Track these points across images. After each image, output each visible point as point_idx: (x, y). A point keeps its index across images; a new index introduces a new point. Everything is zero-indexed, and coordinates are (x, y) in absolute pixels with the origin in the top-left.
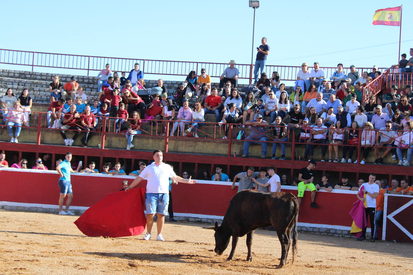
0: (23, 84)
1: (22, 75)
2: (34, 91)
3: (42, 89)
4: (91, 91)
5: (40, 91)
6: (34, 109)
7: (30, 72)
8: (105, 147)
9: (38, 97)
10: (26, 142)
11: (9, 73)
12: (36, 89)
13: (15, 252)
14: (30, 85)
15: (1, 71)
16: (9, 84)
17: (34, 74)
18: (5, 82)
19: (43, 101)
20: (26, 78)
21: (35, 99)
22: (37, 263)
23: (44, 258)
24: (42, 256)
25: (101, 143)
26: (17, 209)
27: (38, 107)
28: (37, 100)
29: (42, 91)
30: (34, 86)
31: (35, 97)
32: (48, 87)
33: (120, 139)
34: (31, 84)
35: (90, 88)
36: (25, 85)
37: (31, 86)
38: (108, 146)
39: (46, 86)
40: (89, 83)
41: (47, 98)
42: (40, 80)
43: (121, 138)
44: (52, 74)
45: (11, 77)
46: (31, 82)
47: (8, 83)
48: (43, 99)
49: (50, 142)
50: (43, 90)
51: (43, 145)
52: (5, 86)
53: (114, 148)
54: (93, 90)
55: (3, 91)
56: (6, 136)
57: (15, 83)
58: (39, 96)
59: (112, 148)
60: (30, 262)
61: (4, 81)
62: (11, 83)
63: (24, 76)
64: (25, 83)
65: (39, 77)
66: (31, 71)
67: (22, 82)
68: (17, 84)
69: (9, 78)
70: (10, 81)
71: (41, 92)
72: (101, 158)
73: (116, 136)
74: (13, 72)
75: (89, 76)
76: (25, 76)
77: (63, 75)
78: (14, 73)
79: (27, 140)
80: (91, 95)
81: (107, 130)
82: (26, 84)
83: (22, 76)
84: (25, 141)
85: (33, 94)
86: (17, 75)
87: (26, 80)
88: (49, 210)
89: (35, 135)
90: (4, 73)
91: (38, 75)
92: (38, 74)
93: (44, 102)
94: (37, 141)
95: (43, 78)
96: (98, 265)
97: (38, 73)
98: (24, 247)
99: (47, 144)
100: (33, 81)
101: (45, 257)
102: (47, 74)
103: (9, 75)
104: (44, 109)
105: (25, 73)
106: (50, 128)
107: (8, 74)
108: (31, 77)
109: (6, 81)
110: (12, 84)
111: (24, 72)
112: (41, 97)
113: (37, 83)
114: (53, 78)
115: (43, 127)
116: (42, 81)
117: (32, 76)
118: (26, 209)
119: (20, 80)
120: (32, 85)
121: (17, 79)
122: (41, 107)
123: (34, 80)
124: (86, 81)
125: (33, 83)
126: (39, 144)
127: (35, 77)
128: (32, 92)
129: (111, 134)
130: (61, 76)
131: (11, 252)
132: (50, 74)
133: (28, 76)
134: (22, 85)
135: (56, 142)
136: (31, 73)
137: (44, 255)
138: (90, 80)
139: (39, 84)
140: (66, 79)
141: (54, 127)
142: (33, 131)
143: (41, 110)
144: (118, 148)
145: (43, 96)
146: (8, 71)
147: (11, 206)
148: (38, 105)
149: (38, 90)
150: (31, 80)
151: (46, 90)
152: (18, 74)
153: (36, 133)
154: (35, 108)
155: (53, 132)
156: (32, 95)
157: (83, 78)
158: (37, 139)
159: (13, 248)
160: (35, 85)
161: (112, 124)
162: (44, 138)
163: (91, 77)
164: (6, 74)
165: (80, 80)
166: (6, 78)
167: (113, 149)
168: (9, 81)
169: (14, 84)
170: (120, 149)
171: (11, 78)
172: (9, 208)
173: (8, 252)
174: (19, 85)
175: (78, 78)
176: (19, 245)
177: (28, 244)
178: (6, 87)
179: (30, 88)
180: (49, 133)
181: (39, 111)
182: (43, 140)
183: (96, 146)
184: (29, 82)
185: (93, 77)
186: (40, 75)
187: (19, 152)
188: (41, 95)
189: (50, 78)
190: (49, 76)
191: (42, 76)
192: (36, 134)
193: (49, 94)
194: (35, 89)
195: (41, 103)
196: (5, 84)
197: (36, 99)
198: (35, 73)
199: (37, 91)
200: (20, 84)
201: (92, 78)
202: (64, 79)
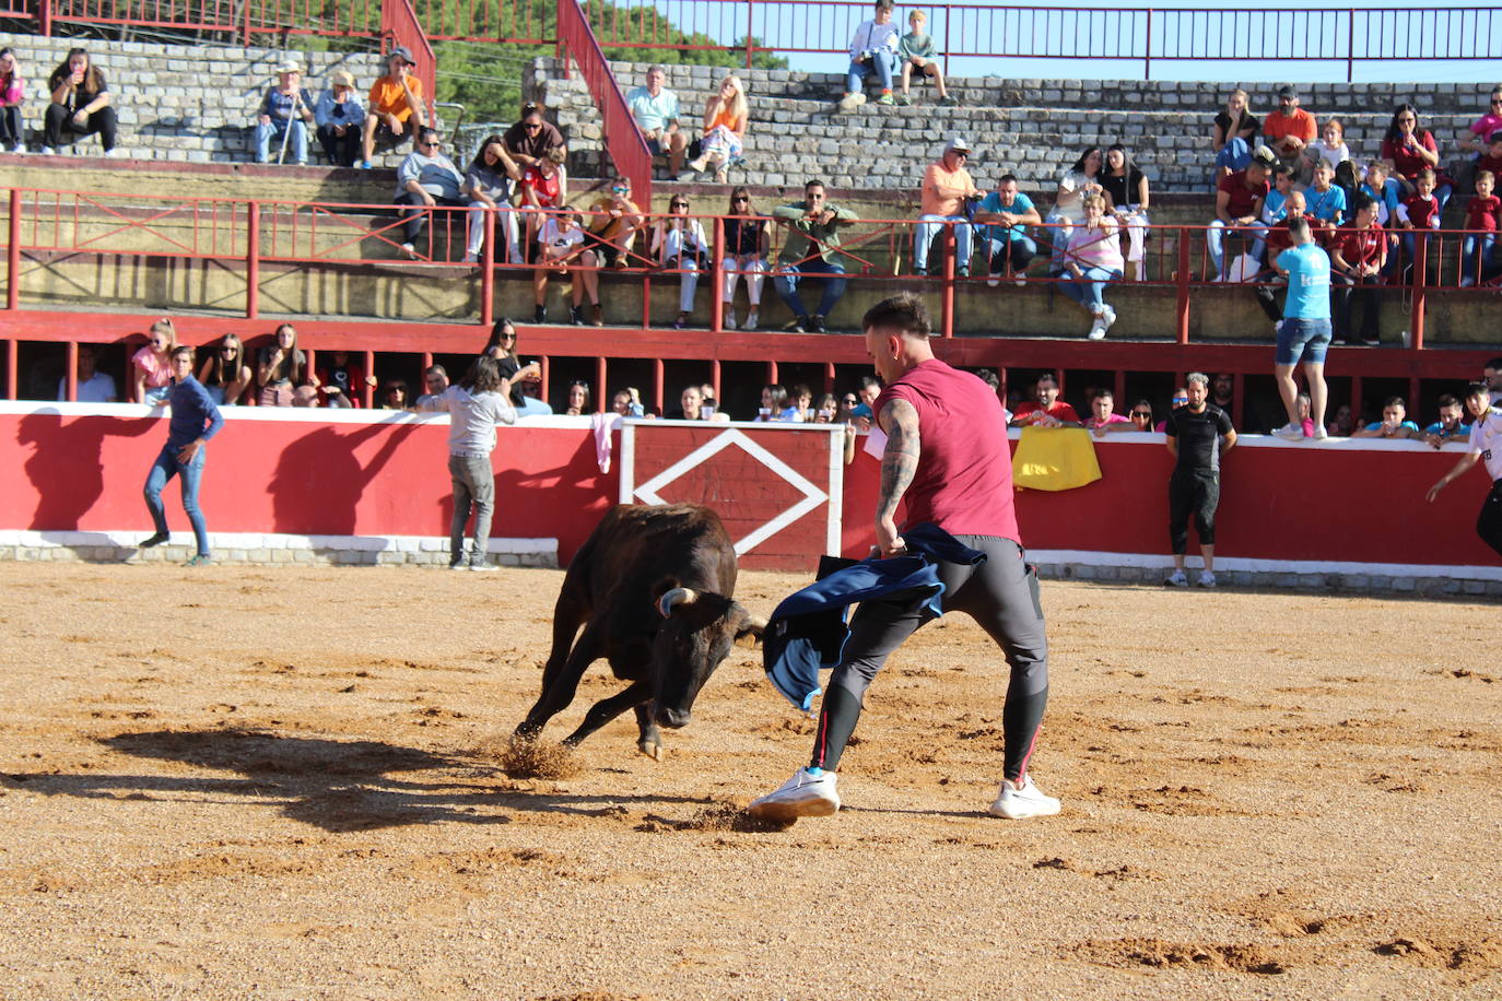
0: (1117, 128)
1: (1112, 95)
2: (1157, 151)
3: (1183, 141)
4: (1364, 136)
5: (1176, 148)
6: (1160, 216)
7: (1138, 84)
8: (1424, 341)
9: (1173, 171)
10: (1136, 336)
11: (1063, 90)
12: (1161, 141)
13: (1147, 728)
14: (1140, 129)
15: (1038, 86)
16: (1067, 132)
17: (1154, 88)
18: (1054, 125)
19: (1190, 186)
20: (1124, 105)
21: (1161, 180)
22: (1233, 768)
23: (1256, 750)
24: (1249, 745)
25: (1410, 328)
26: (1118, 576)
27: (1175, 207)
28: (1169, 184)
29: (1185, 148)
30: (1155, 133)
31: (1163, 171)
32: (1206, 134)
33: (1480, 310)
34: (1144, 126)
35: (1360, 127)
36: (1122, 132)
37: (1144, 133)
38: (1437, 335)
39: (1199, 130)
40: (1354, 108)
41: (1204, 171)
42: (1174, 108)
43: (1484, 307)
44: (1217, 86)
45: (1074, 105)
46: (1142, 120)
47: (1062, 128)
48: (1190, 177)
49: (1225, 333)
50: (1190, 145)
51: (1200, 343)
52: (1052, 138)
53: (1458, 343)
54: (1369, 132)
55: (1048, 158)
56: (1067, 317)
57: (1090, 126)
58: (1176, 168)
59: (1453, 342)
60: (1209, 767)
61: (1049, 121)
62: (1073, 128)
63: (1117, 98)
64: (1122, 125)
65: (1172, 99)
66: (1140, 77)
67: (1113, 119)
68: (1095, 128)
69: (1066, 111)
70: (1070, 118)
71: (1182, 154)
72: (1414, 380)
73: (1467, 297)
74: (1080, 86)
75: (1353, 81)
76: (1122, 97)
77: (1256, 85)
78: (1082, 91)
79: (1142, 331)
80: (1366, 153)
81: (1431, 280)
82: (1127, 128)
83: (1112, 100)
84: (1135, 330)
85: (1153, 161)
86: (1093, 97)
87: (1125, 113)
88: (1233, 577)
89: (1167, 310)
90: (1046, 92)
91: (1170, 92)
92: (1166, 89)
93: (1194, 187)
94: (1175, 332)
95: (1188, 99)
96: (1455, 777)
97: (1168, 83)
98: (1174, 713)
99: (1214, 339)
100: (1153, 113)
101: (1258, 747)
102: (1201, 85)
103: (1067, 99)
104: (1198, 214)
105: (1122, 88)
106: (1222, 283)
107: (1063, 95)
108: (1143, 100)
109: (1058, 122)
110: (1079, 131)
111: (1116, 86)
112: (1184, 170)
113: (1165, 122)
114: (1223, 100)
115: (1196, 278)
116: (1185, 113)
117: (1149, 94)
118: (1150, 577)
119: (1106, 112)
120: (1148, 130)
121: (1096, 111)
122: (1184, 207)
123: (1155, 110)
124: (1343, 101)
125: (1153, 122)
126: (1186, 342)
127: (1157, 98)
128: (1149, 154)
129: (1447, 291)
130: (1252, 89)
131: (1134, 731)
132: (1210, 84)
133: (1134, 98)
134: (1114, 132)
135: (1248, 333)
136: (1142, 87)
137: (1254, 738)
138: (1358, 98)
139: (1174, 125)
140: (1270, 99)
141: (1234, 278)
142: (1160, 296)
143: (1186, 217)
144: (1473, 343)
145: (1188, 168)
146: (1060, 86)
147: (1095, 567)
148: (1173, 200)
149: (1171, 144)
150: (1145, 113)
151: (1198, 145)
152: (1096, 91)
153: (1172, 303)
154: (1164, 211)
155: (1231, 297)
156: (1151, 164)
157: (1332, 92)
158: (1176, 325)
159: (1137, 716)
160: (1160, 130)
161: (1448, 255)
162: (1200, 318)
163: (1359, 85)
164: (1056, 96)
165: (1322, 101)
166: (1054, 110)
167: (1454, 347)
168: (1066, 120)
169: (1083, 130)
170: (1483, 348)
171: (1074, 108)
172: (1091, 574)
173: (1126, 729)
174: (1101, 131)
175: (1313, 92)
176: (1156, 705)
177: (1186, 702)
178: (1057, 144)
179: (1140, 141)
180: (1219, 301)
181: (1180, 222)
182: (1200, 324)
183: (1394, 340)
184: (1137, 120)
185: (1369, 85)
186: (1174, 92)
187: (1113, 373)
188: (1181, 163)
189: (1211, 98)
190: (1208, 93)
191: (1184, 92)
192: (1171, 306)
193: (1212, 157)
194: (1159, 144)
195: (1182, 192)
196: (1051, 130)
197: (1166, 179)
198: (1158, 84)
199: (1166, 149)
200: (1107, 128)
201: (1365, 90)
202: (1262, 100)
